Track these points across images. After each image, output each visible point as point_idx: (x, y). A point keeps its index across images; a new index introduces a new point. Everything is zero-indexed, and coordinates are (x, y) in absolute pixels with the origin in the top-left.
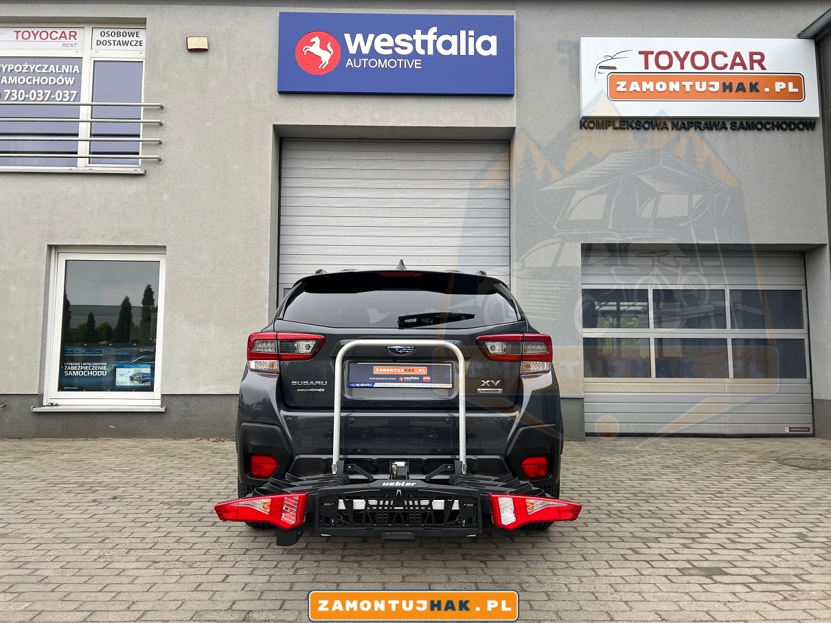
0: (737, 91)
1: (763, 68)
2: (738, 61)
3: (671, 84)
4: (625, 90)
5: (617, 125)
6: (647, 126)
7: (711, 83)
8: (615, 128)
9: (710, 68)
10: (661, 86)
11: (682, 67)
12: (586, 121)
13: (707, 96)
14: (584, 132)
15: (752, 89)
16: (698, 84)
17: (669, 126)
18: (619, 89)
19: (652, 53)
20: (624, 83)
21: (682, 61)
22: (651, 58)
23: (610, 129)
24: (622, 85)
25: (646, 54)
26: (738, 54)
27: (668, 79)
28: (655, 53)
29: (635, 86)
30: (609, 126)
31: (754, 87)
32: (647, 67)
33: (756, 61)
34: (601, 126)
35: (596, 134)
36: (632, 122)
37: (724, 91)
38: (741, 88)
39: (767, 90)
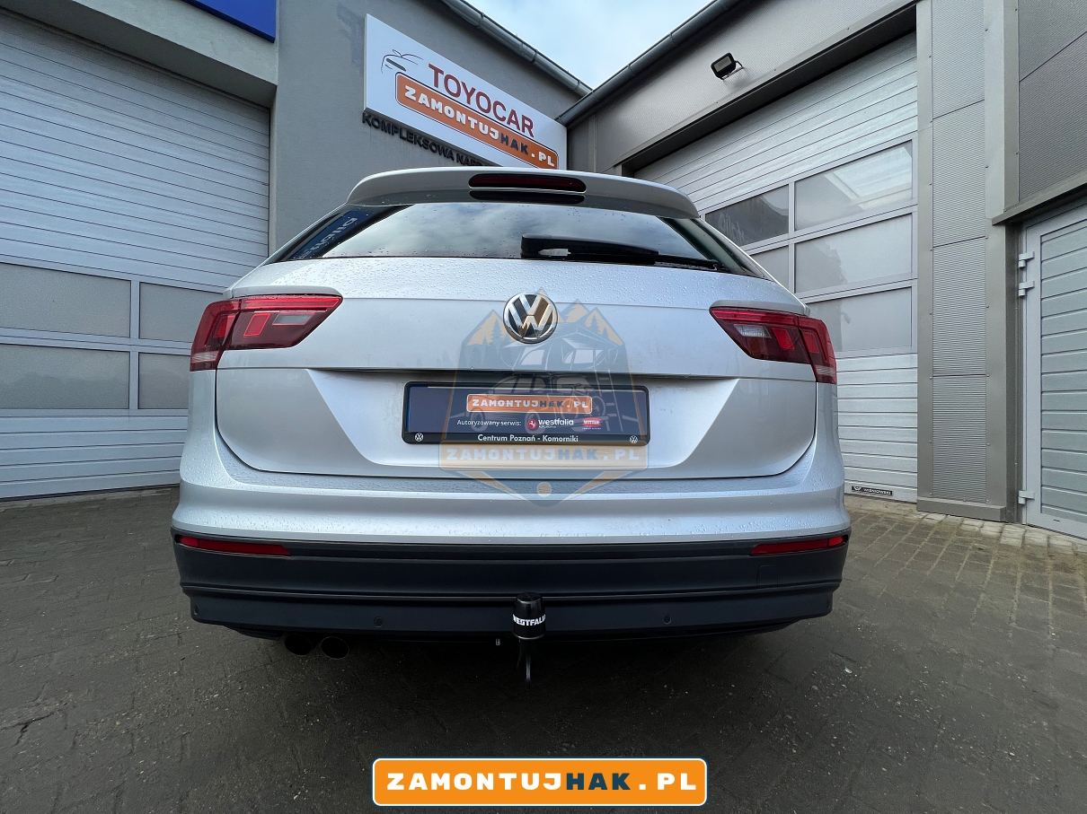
0: (512, 146)
1: (532, 135)
2: (513, 119)
3: (458, 112)
4: (414, 98)
5: (404, 135)
6: (434, 148)
7: (492, 129)
8: (402, 137)
9: (491, 115)
10: (449, 111)
11: (469, 102)
12: (370, 116)
13: (486, 139)
14: (367, 128)
15: (523, 149)
16: (481, 124)
17: (455, 157)
18: (407, 94)
19: (442, 72)
20: (413, 91)
21: (469, 95)
22: (441, 78)
23: (397, 136)
24: (411, 92)
25: (437, 71)
26: (513, 113)
27: (456, 107)
28: (445, 75)
29: (423, 99)
30: (396, 132)
31: (524, 148)
32: (436, 85)
33: (527, 126)
34: (387, 129)
35: (380, 134)
36: (420, 138)
37: (502, 142)
38: (514, 145)
39: (533, 155)
